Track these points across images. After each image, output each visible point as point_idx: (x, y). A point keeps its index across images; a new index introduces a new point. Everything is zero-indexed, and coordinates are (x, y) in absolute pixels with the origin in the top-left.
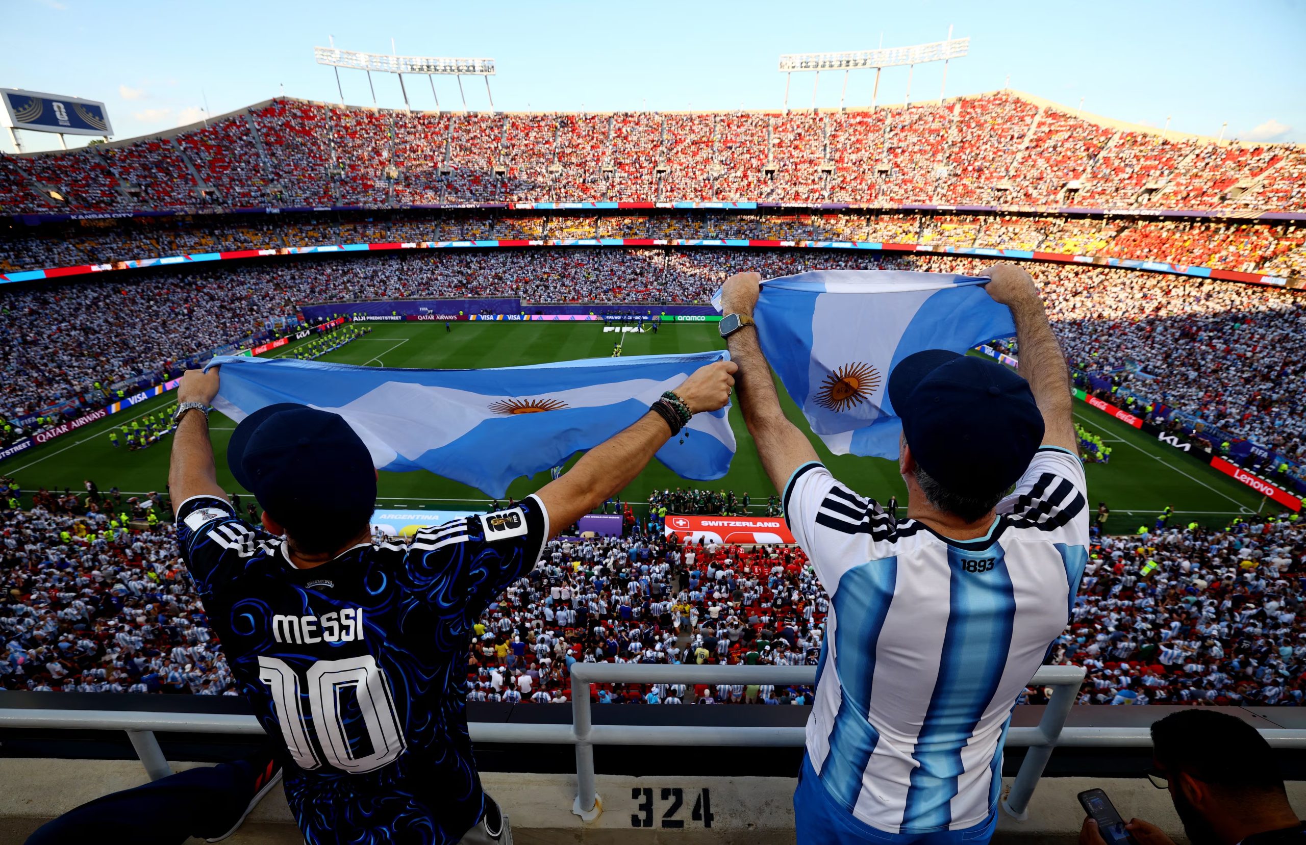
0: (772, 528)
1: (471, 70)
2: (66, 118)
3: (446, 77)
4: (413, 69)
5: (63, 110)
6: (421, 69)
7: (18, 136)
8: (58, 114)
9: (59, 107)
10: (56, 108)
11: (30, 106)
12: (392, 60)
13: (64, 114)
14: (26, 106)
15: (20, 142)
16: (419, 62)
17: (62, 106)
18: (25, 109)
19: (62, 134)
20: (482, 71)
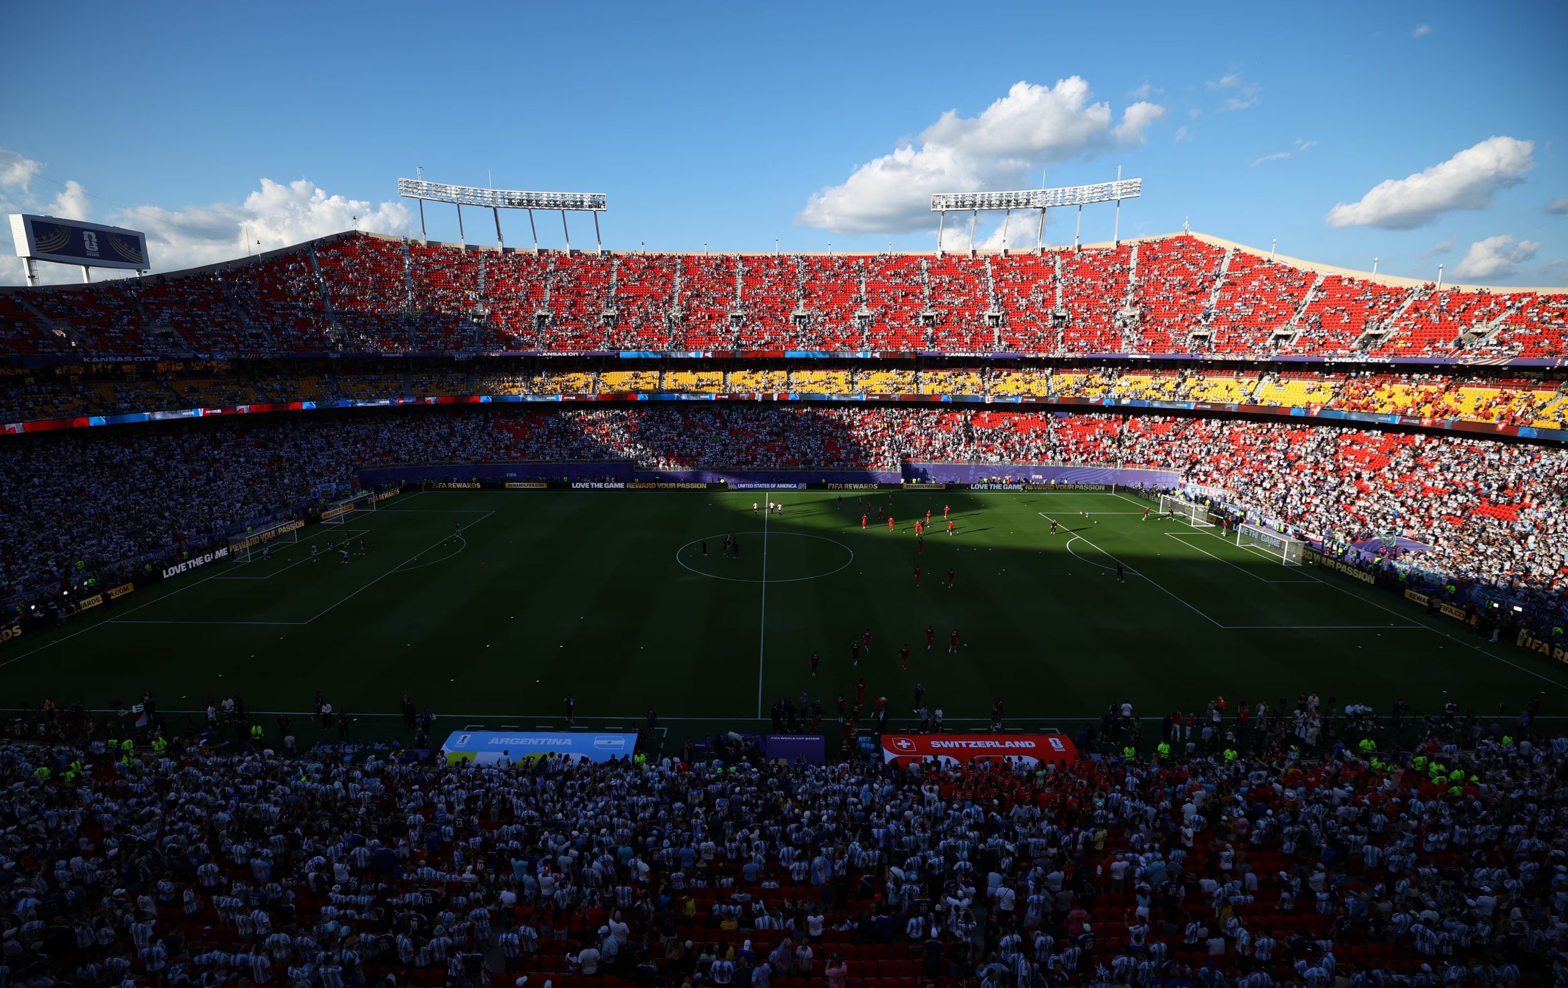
0: (1026, 748)
1: (578, 205)
2: (96, 249)
3: (547, 212)
4: (510, 203)
5: (94, 240)
6: (520, 203)
7: (34, 268)
8: (87, 244)
9: (90, 237)
10: (86, 238)
11: (55, 235)
12: (488, 193)
13: (95, 244)
14: (51, 235)
15: (34, 273)
16: (517, 194)
17: (93, 235)
18: (49, 238)
19: (87, 267)
20: (590, 206)
